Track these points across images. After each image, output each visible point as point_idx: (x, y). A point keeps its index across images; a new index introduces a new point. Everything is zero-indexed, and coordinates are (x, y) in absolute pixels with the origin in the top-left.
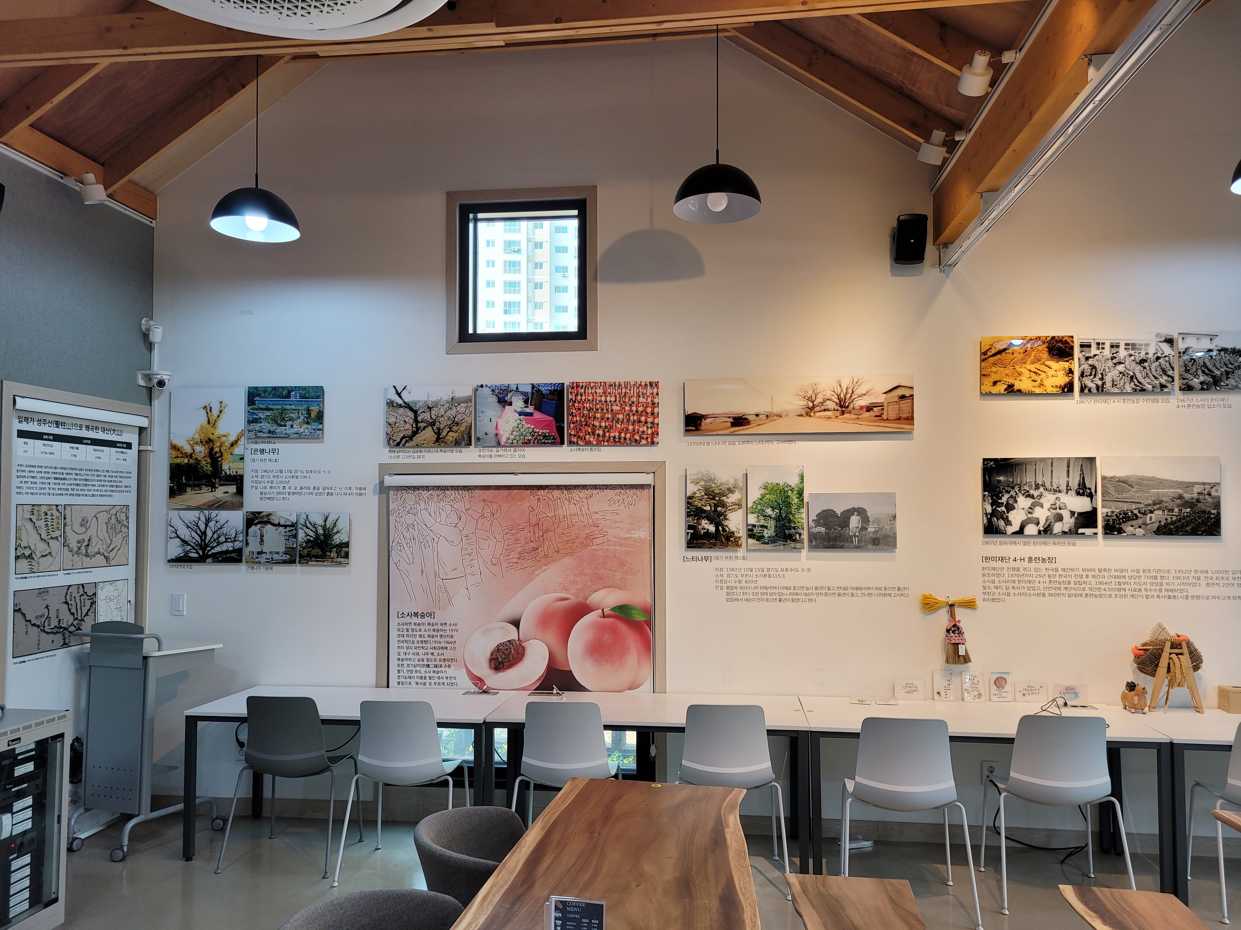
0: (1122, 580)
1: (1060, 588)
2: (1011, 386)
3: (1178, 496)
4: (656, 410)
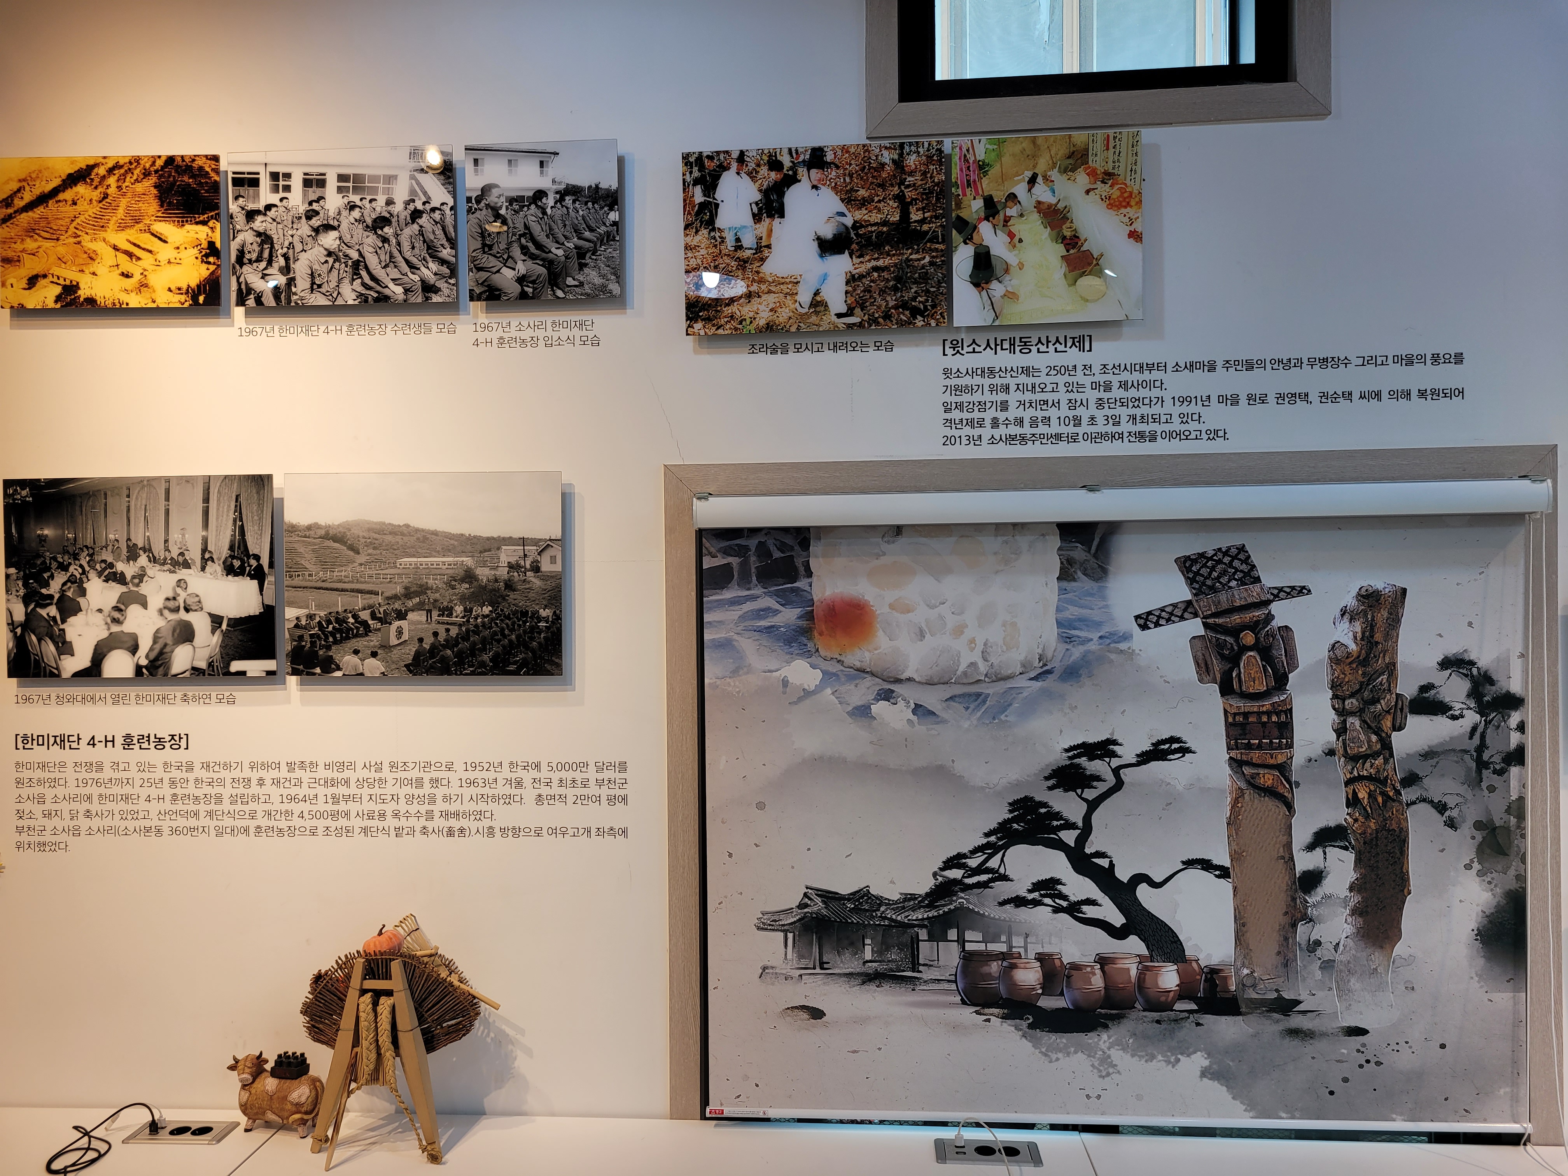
0: (342, 790)
1: (196, 814)
2: (70, 289)
3: (461, 573)
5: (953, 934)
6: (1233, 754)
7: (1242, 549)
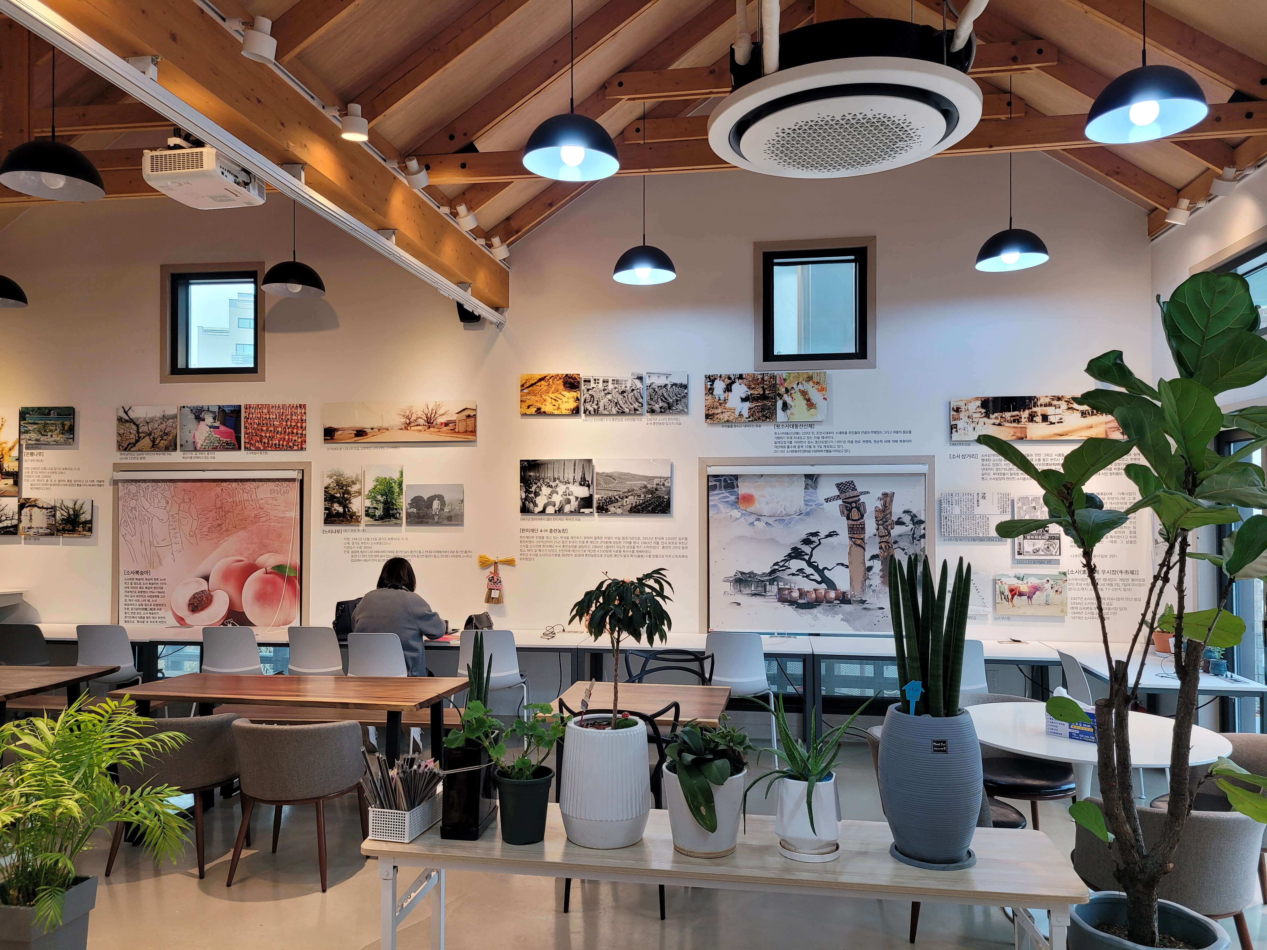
0: (609, 545)
1: (569, 551)
2: (539, 409)
3: (643, 486)
4: (304, 425)
5: (775, 583)
6: (850, 535)
7: (852, 482)
